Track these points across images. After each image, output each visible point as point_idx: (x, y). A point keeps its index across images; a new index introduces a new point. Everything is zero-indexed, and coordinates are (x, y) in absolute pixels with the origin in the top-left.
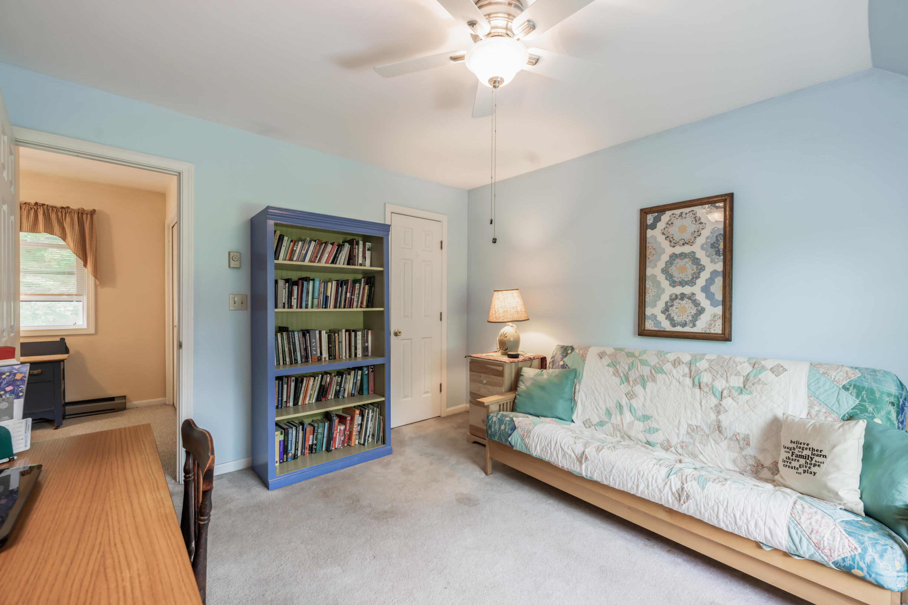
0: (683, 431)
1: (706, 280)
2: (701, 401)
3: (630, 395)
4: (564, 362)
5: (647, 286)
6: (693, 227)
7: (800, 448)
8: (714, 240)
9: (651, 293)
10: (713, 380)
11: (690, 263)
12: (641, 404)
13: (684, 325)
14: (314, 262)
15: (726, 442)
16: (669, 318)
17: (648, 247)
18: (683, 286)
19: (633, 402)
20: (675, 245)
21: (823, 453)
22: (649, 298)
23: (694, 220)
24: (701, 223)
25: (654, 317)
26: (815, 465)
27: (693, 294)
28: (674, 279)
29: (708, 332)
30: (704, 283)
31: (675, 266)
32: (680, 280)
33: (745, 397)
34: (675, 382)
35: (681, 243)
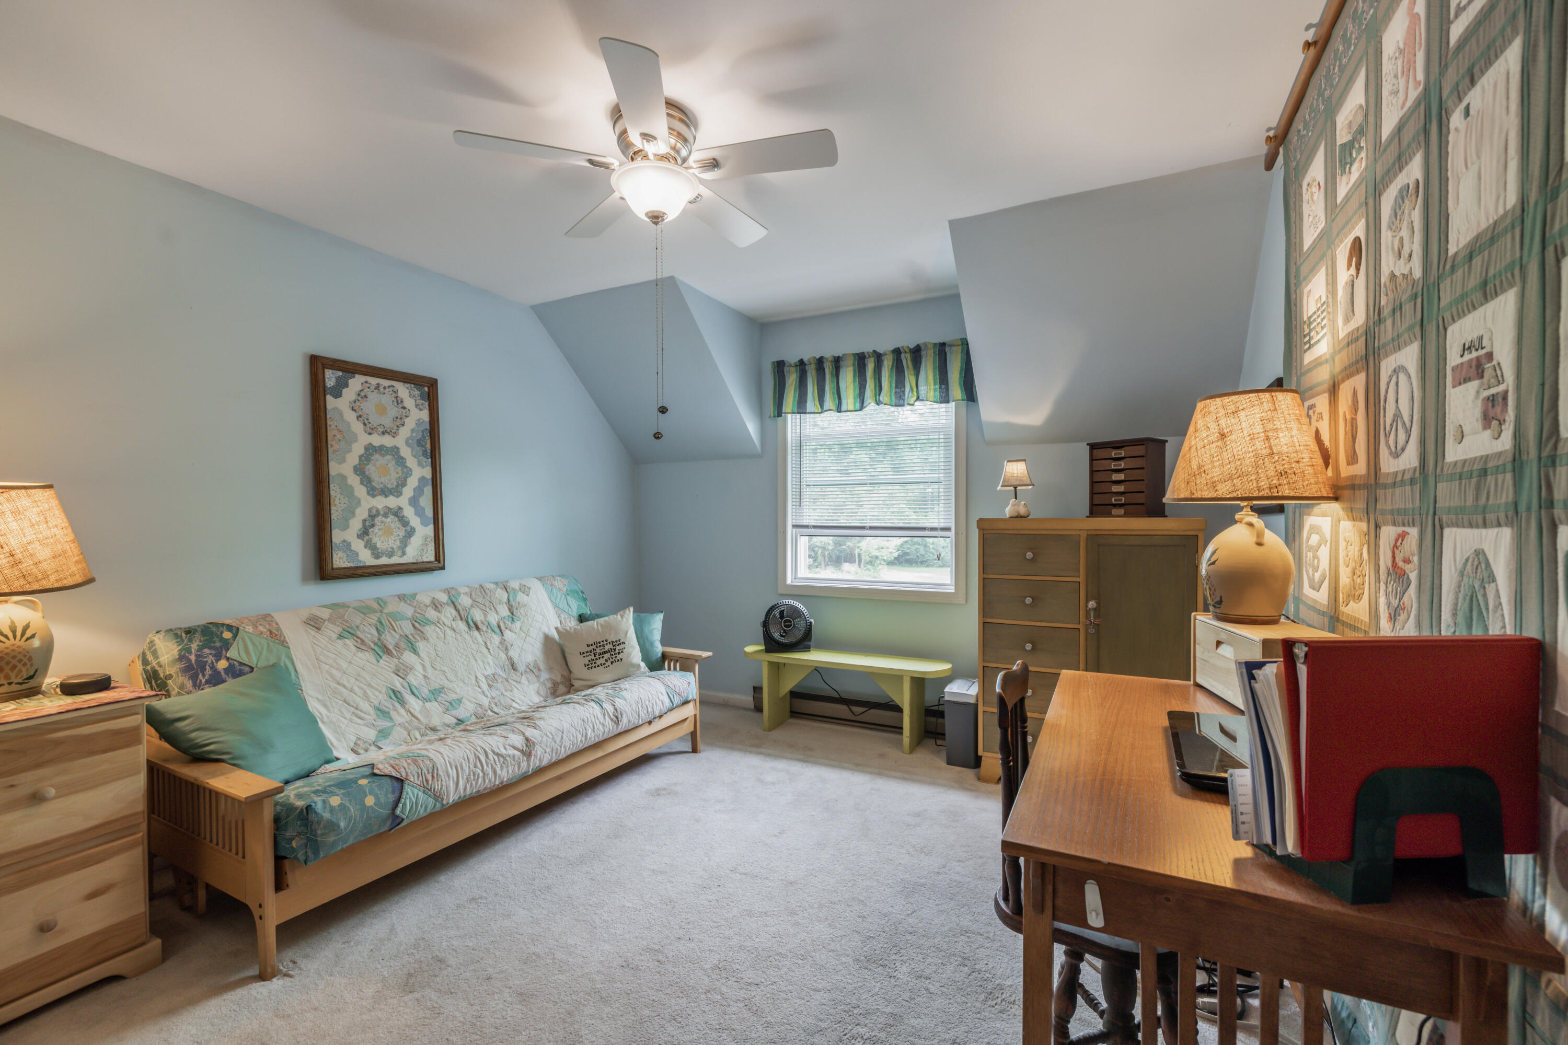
0: (485, 687)
1: (415, 489)
2: (486, 643)
3: (401, 672)
4: (228, 659)
5: (332, 493)
6: (393, 411)
7: (600, 646)
8: (420, 436)
9: (339, 505)
10: (485, 616)
11: (394, 462)
12: (421, 677)
13: (391, 554)
15: (524, 677)
16: (370, 546)
17: (330, 426)
18: (386, 496)
19: (411, 678)
20: (371, 431)
21: (621, 641)
22: (336, 512)
23: (395, 400)
24: (404, 408)
25: (347, 545)
26: (619, 653)
27: (400, 508)
28: (374, 484)
29: (420, 560)
30: (411, 494)
31: (374, 465)
32: (381, 486)
33: (518, 624)
34: (449, 632)
35: (381, 429)
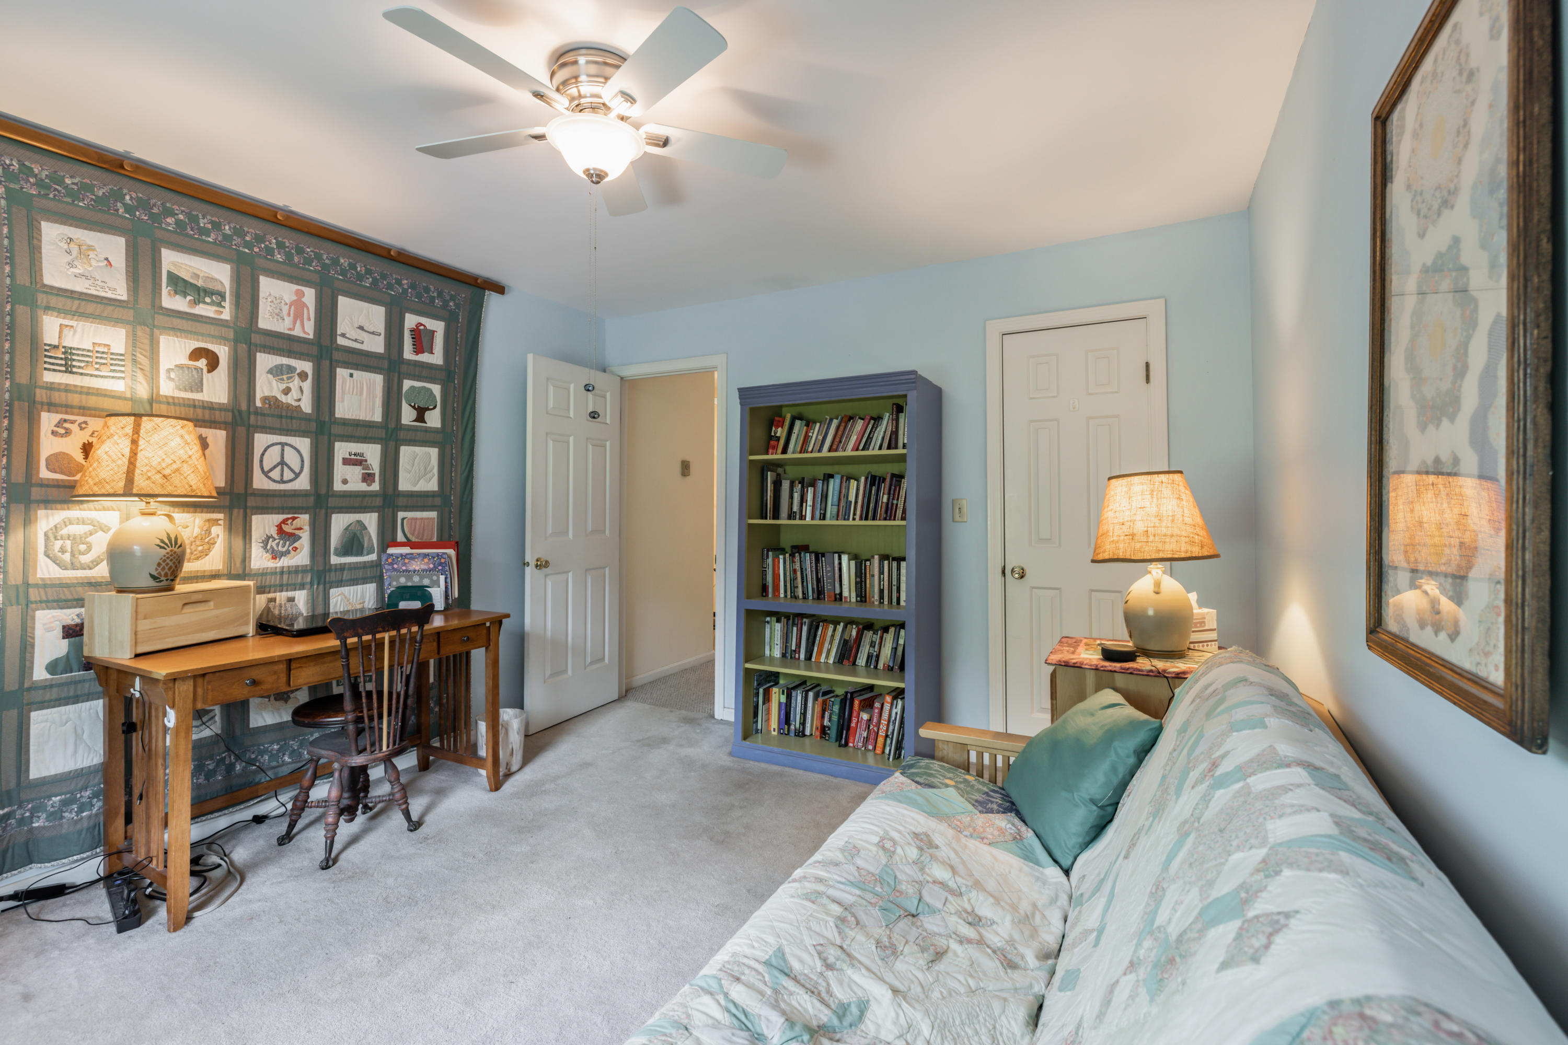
14: (836, 450)
